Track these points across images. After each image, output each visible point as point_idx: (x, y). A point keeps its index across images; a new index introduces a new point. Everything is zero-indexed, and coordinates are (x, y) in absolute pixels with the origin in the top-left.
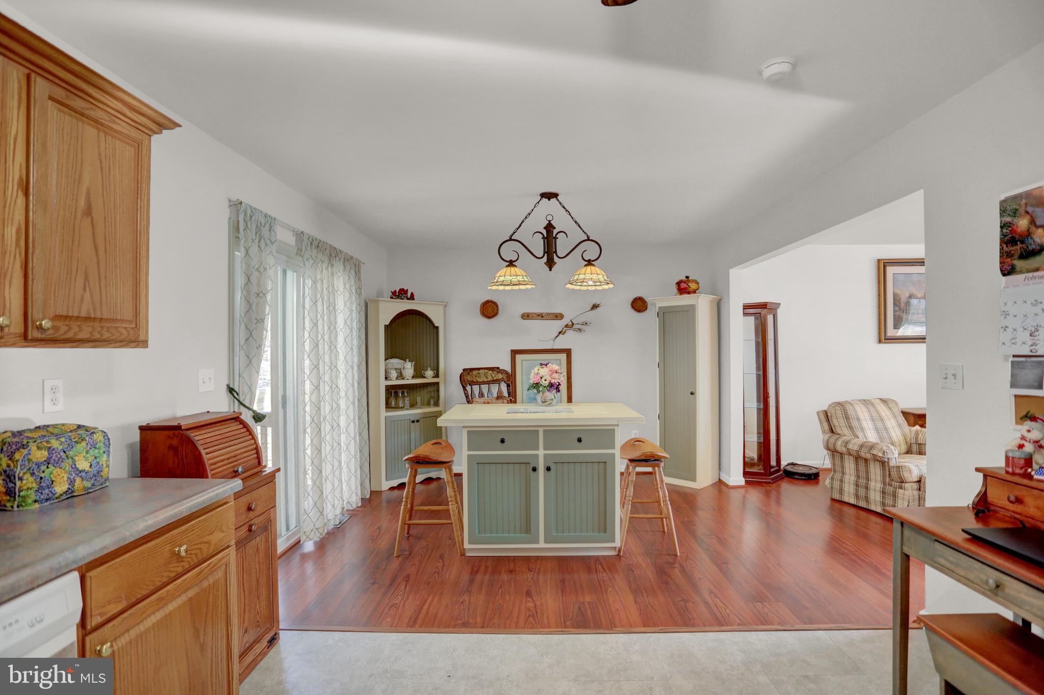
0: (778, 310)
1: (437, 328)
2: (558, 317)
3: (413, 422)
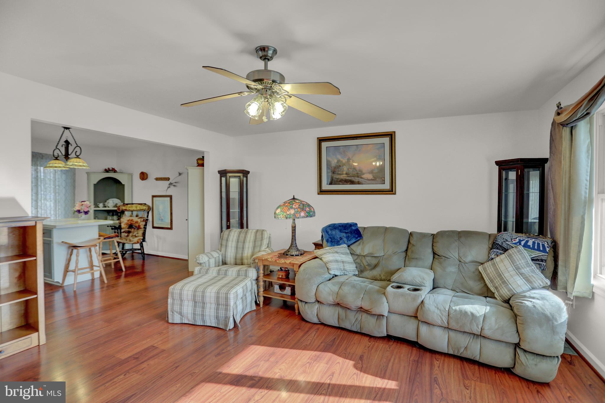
0: (248, 175)
1: (124, 185)
2: (168, 179)
3: (108, 226)
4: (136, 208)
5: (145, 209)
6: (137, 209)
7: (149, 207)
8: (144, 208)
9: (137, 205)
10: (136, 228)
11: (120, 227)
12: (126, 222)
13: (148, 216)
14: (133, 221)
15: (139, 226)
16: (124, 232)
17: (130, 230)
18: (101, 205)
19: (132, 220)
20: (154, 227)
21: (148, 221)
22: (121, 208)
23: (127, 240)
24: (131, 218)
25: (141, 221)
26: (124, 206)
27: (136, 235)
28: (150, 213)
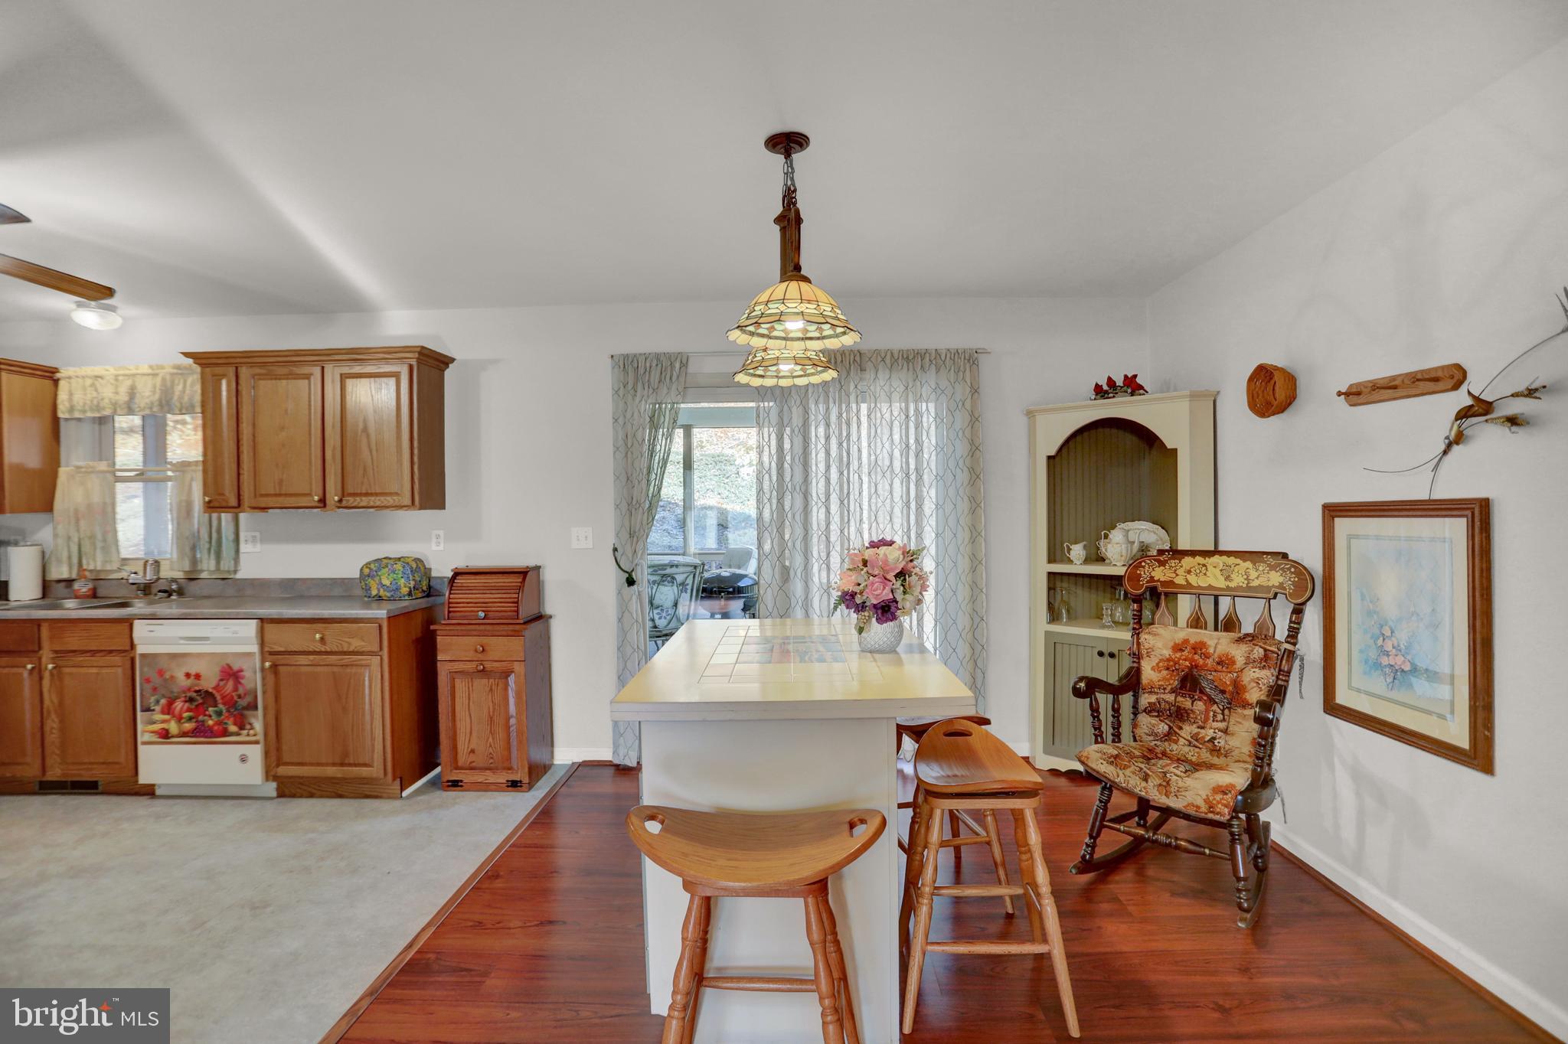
1: (1174, 455)
2: (1452, 379)
3: (1101, 654)
4: (1228, 578)
5: (1281, 586)
6: (1232, 585)
7: (1301, 572)
8: (1275, 578)
9: (1232, 560)
10: (1218, 698)
11: (1132, 682)
12: (1167, 653)
13: (1293, 634)
14: (1207, 656)
15: (1238, 688)
16: (1150, 710)
17: (1187, 703)
18: (1077, 551)
19: (1199, 648)
20: (1332, 708)
21: (1297, 663)
22: (1145, 573)
23: (1146, 778)
24: (1195, 635)
25: (1249, 661)
26: (1162, 564)
27: (1221, 742)
28: (1313, 616)
